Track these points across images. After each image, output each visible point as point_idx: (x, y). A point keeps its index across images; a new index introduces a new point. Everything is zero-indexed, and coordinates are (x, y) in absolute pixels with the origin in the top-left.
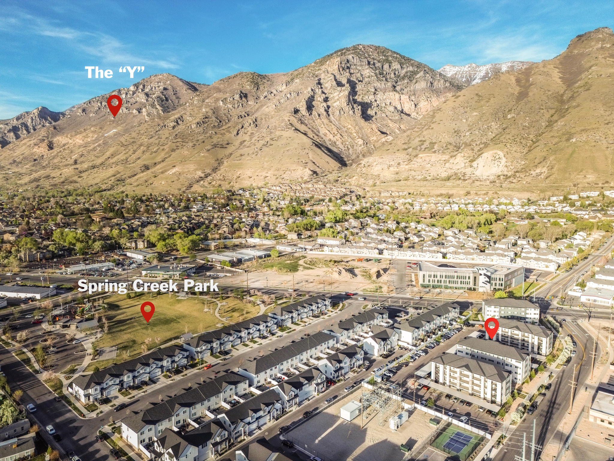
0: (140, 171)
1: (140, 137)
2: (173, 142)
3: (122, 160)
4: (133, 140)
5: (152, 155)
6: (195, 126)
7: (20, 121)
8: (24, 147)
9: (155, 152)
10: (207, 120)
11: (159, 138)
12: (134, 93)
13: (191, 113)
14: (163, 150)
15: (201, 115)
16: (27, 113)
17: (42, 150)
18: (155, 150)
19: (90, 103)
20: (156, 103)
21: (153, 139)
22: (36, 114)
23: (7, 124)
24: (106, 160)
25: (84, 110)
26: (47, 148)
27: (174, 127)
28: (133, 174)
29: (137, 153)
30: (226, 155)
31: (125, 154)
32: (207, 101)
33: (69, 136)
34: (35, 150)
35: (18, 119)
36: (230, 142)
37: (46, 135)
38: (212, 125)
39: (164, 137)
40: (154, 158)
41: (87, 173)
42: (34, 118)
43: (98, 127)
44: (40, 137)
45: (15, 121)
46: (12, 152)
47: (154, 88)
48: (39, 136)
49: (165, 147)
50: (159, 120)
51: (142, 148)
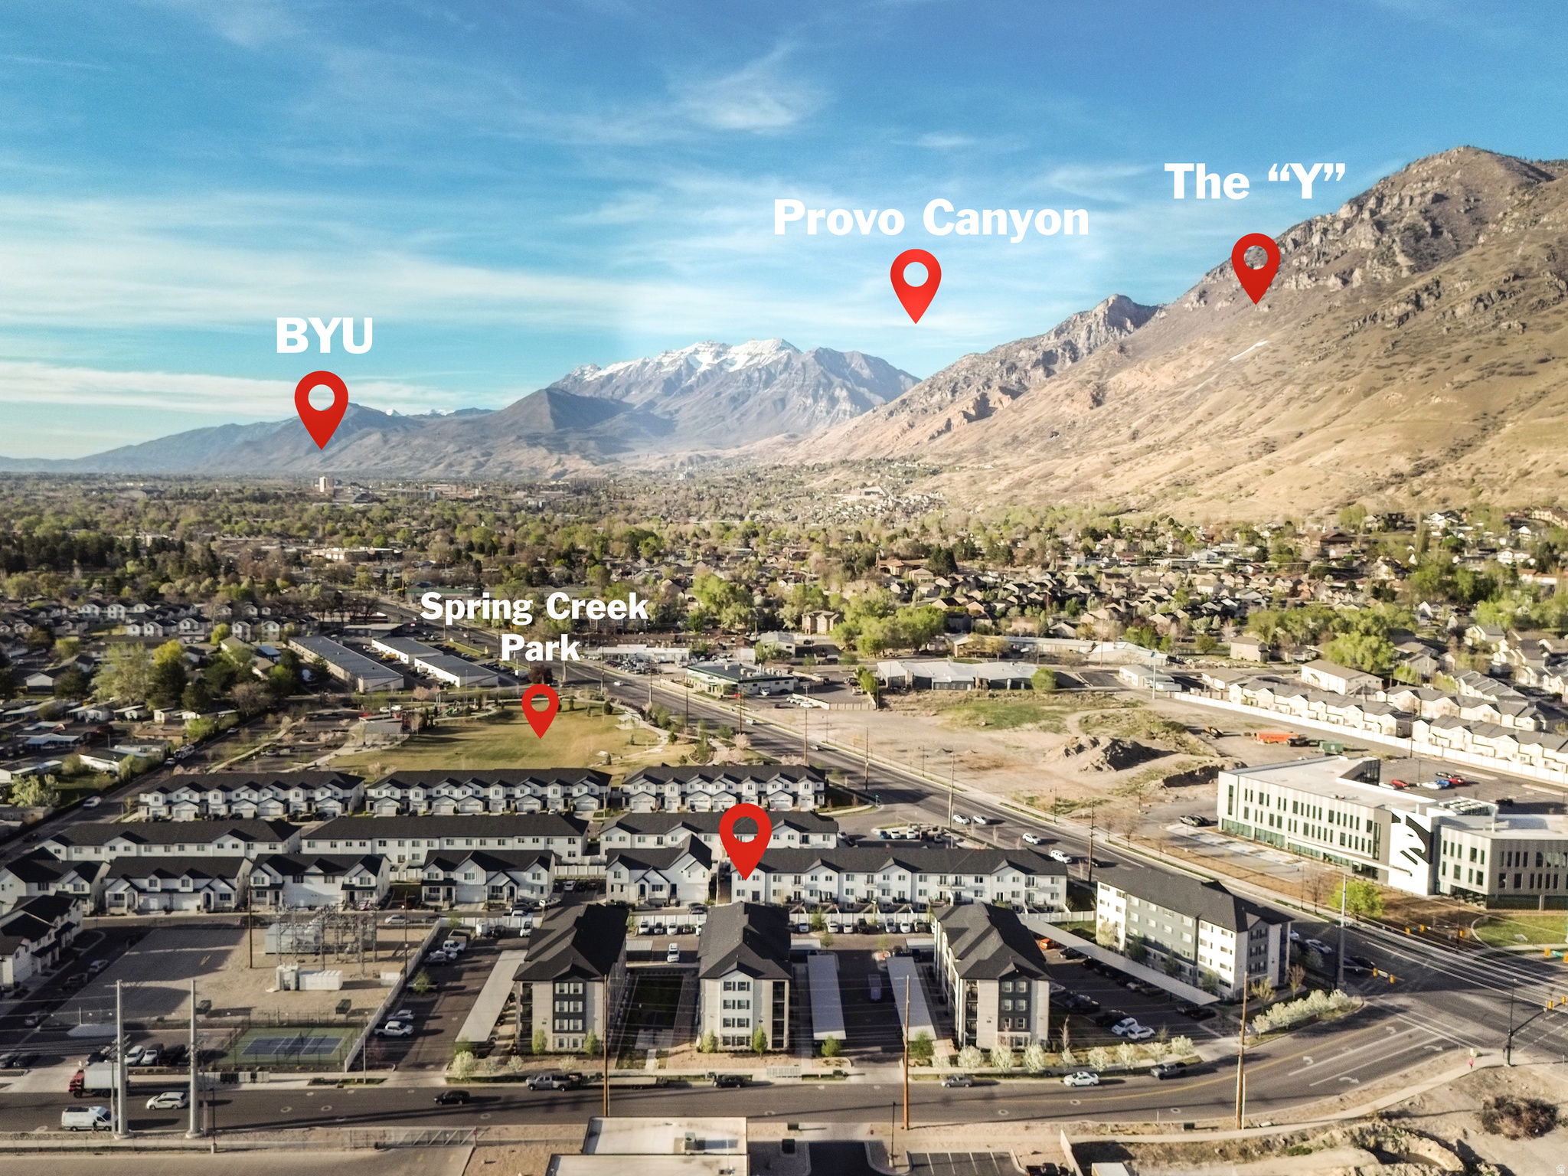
0: (1246, 457)
1: (1301, 356)
2: (1378, 367)
3: (1226, 429)
4: (1279, 367)
5: (1306, 410)
6: (1468, 307)
7: (1064, 337)
8: (1044, 403)
9: (1317, 400)
10: (1518, 283)
11: (1345, 356)
12: (1347, 224)
13: (1475, 266)
14: (1341, 392)
15: (1503, 268)
16: (1082, 314)
17: (1078, 409)
18: (1318, 393)
19: (1221, 271)
20: (1396, 248)
21: (1327, 361)
22: (1101, 315)
23: (1034, 348)
24: (1192, 427)
25: (1202, 295)
26: (1090, 402)
27: (1402, 320)
28: (1223, 466)
29: (1270, 405)
30: (1523, 396)
31: (1240, 408)
32: (1545, 219)
33: (1147, 368)
34: (1062, 409)
35: (1059, 332)
36: (1556, 353)
37: (1098, 370)
38: (1534, 300)
39: (1362, 351)
40: (1305, 419)
41: (1127, 465)
42: (1094, 327)
43: (1221, 339)
44: (1083, 376)
45: (1052, 337)
46: (1017, 416)
47: (1407, 201)
48: (1081, 373)
49: (1348, 384)
50: (1370, 300)
51: (1290, 387)
